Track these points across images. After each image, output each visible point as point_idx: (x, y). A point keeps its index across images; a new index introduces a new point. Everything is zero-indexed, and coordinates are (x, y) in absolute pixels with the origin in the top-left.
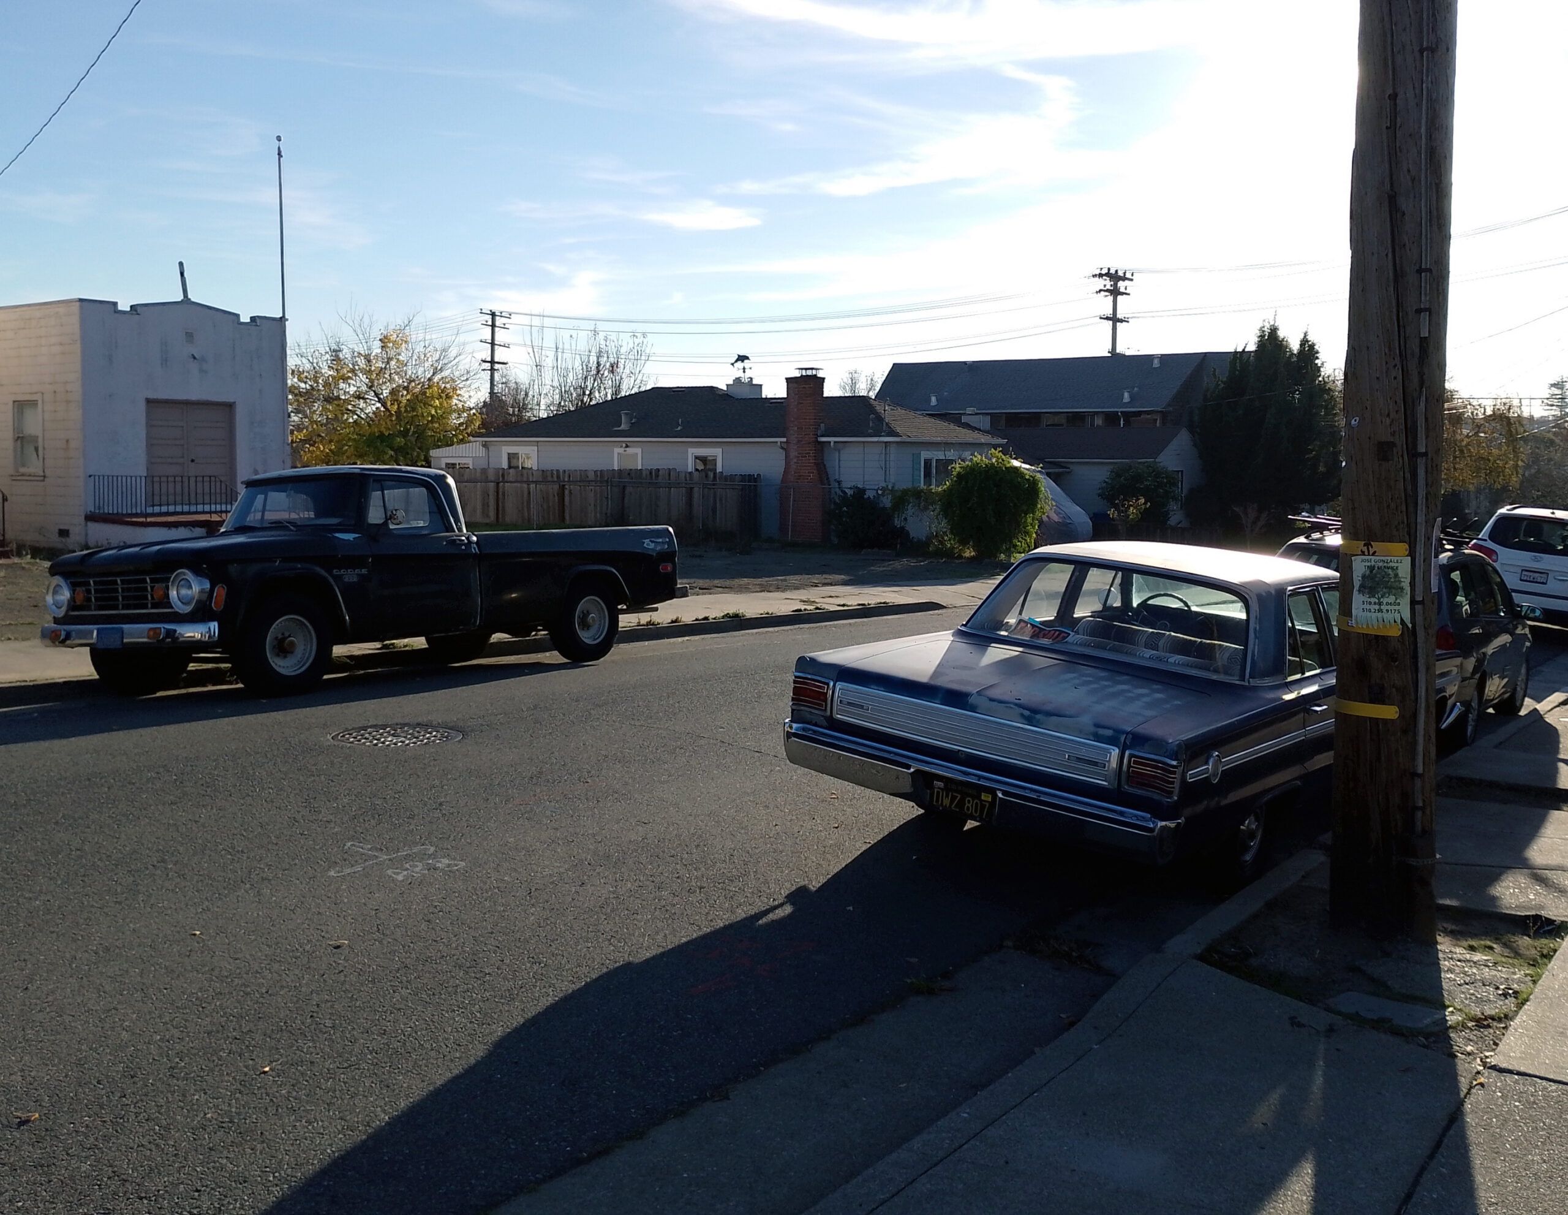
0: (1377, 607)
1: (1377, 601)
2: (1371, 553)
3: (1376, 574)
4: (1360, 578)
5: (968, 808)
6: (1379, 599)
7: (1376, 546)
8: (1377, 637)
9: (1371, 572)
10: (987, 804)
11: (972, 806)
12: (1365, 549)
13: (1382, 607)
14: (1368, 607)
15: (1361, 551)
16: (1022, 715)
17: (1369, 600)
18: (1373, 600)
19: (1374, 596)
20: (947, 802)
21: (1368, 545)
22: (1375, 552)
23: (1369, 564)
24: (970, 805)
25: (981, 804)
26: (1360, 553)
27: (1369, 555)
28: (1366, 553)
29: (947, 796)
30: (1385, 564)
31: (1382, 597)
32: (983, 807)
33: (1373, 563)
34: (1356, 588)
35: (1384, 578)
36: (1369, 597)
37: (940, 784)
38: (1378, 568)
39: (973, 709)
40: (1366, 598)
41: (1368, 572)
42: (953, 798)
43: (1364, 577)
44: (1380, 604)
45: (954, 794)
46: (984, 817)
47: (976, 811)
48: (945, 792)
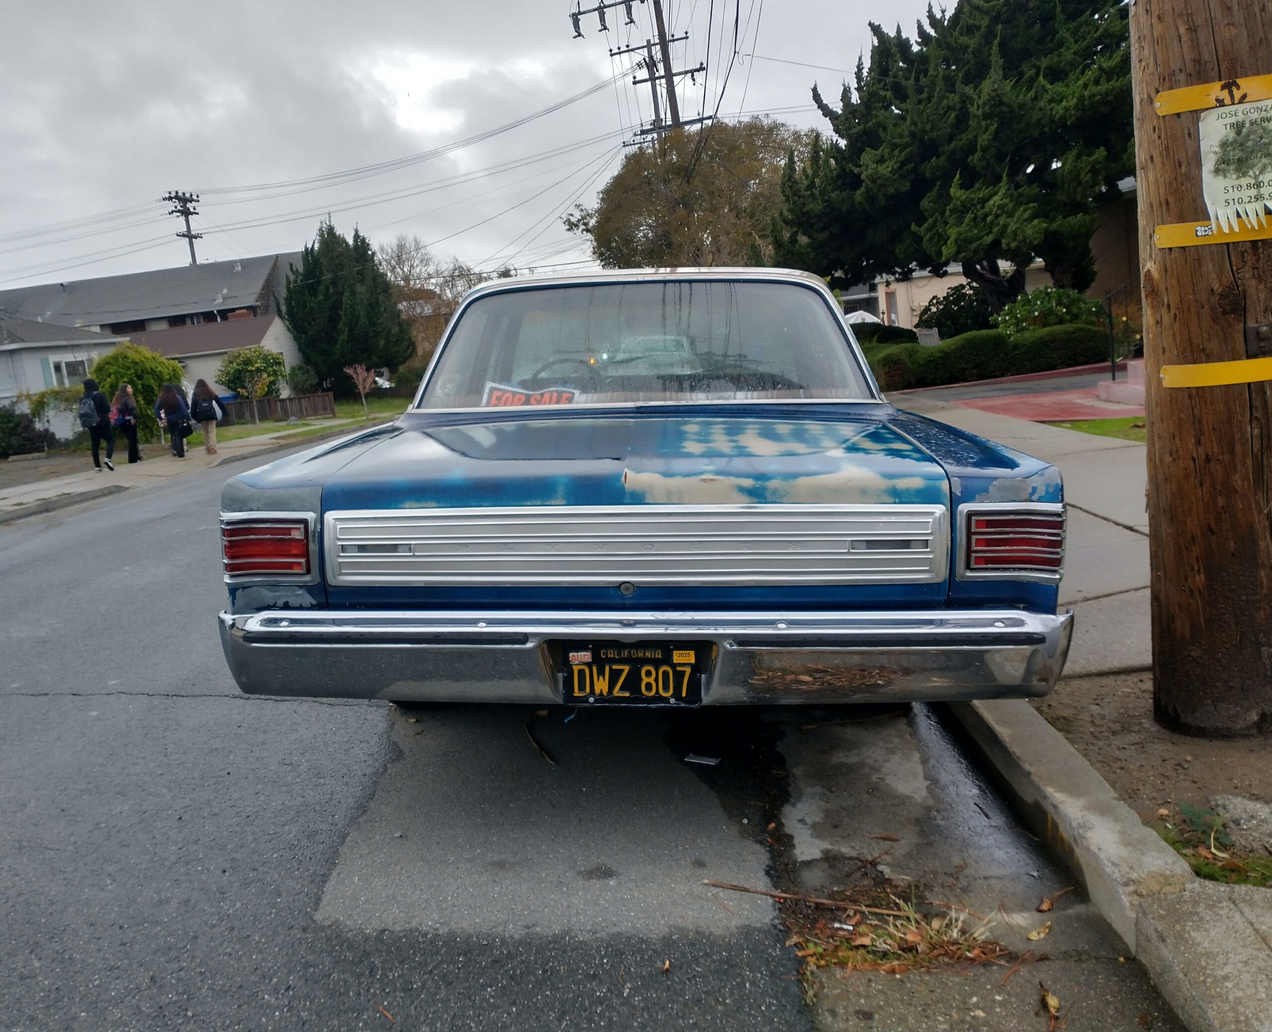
0: (1253, 192)
1: (1253, 182)
2: (1236, 100)
3: (1248, 135)
4: (1217, 149)
5: (649, 687)
6: (1256, 177)
7: (1247, 85)
8: (1254, 243)
9: (1239, 133)
10: (688, 670)
11: (656, 680)
12: (1225, 95)
13: (1263, 191)
14: (1236, 195)
15: (1217, 100)
16: (742, 490)
17: (1238, 182)
18: (1244, 181)
19: (1245, 174)
20: (601, 686)
21: (1229, 86)
22: (1244, 96)
23: (1233, 120)
24: (651, 680)
25: (675, 672)
26: (1214, 103)
27: (1233, 104)
28: (1228, 101)
29: (601, 673)
30: (1263, 114)
31: (1261, 173)
32: (679, 676)
33: (1240, 117)
34: (1208, 164)
35: (1261, 138)
36: (1238, 178)
37: (585, 656)
38: (1252, 124)
40: (1232, 179)
41: (1232, 135)
42: (614, 676)
43: (1224, 145)
44: (1258, 185)
45: (614, 667)
46: (684, 695)
47: (666, 688)
48: (595, 668)
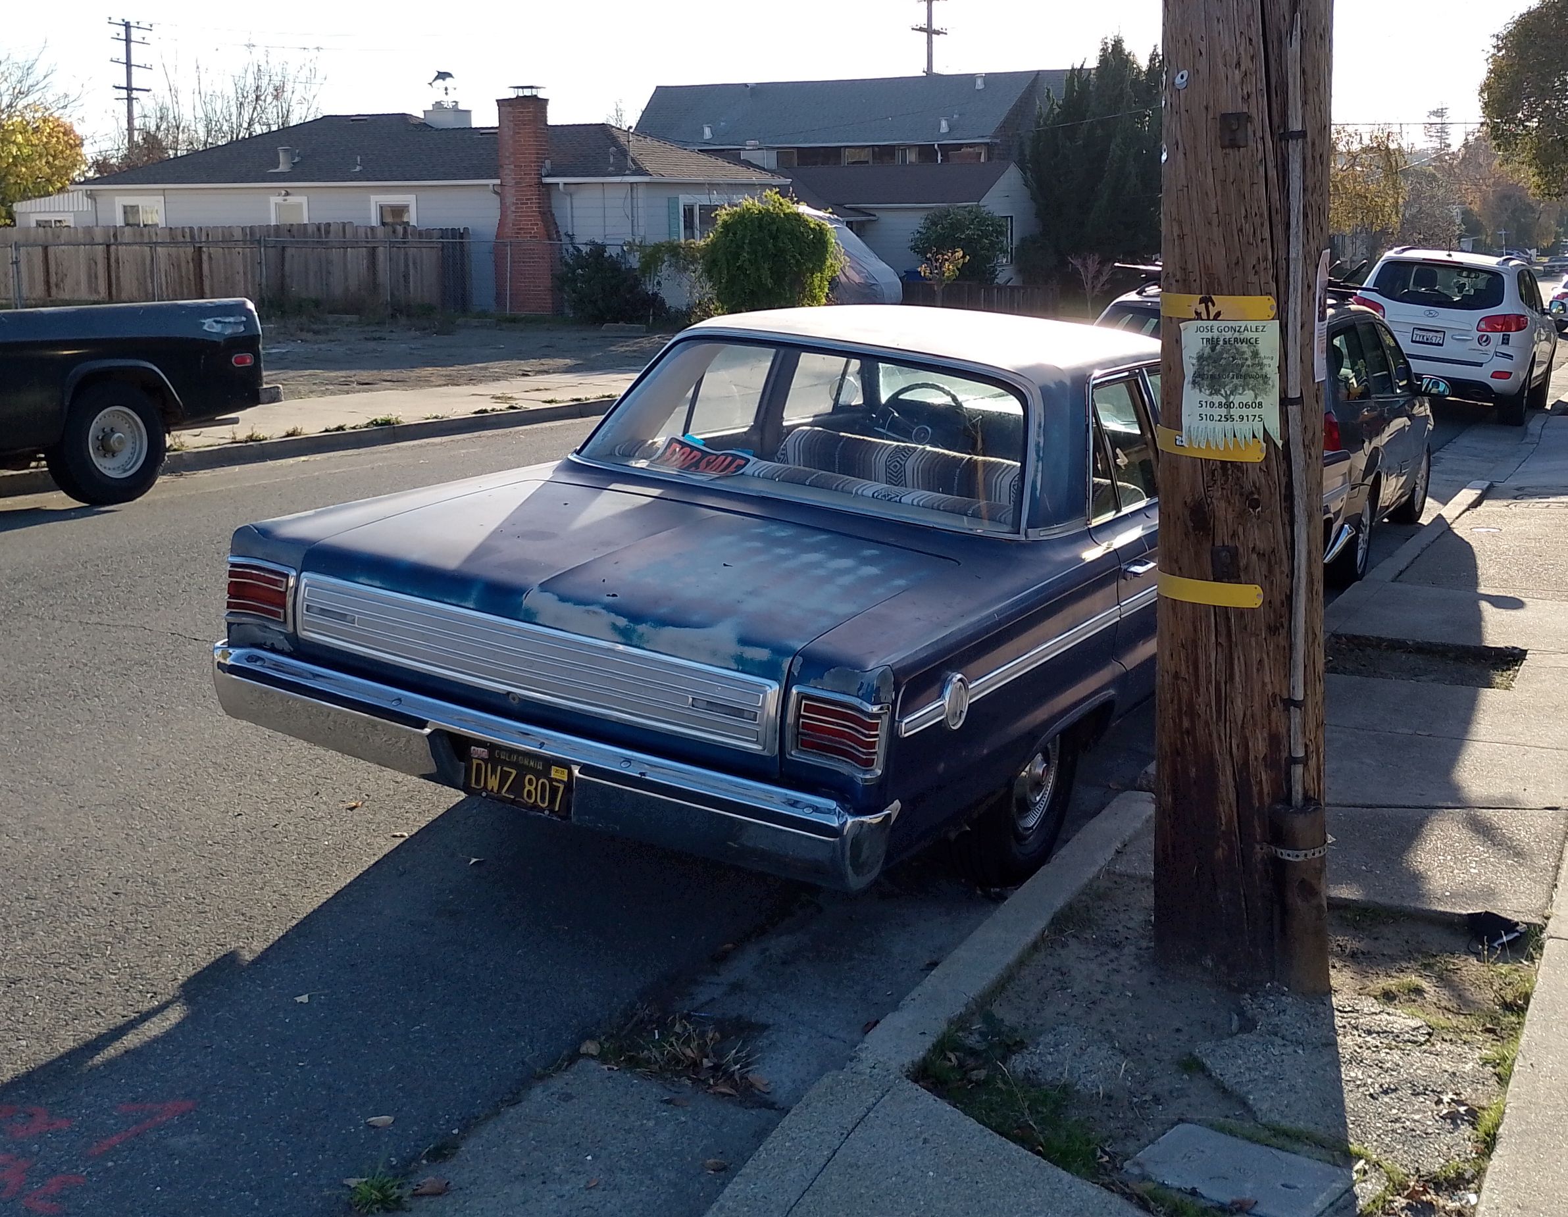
0: (1223, 411)
1: (1224, 401)
2: (1211, 318)
3: (1221, 353)
4: (1194, 361)
5: (530, 794)
6: (1227, 397)
7: (1221, 302)
8: (1224, 463)
9: (1213, 349)
10: (562, 787)
11: (536, 789)
12: (1202, 308)
13: (1232, 411)
14: (1208, 411)
15: (1196, 313)
16: (614, 627)
17: (1210, 399)
18: (1217, 399)
19: (1217, 392)
20: (493, 783)
21: (1206, 301)
22: (1218, 314)
23: (1209, 335)
24: (532, 788)
25: (551, 786)
26: (1194, 315)
27: (1209, 319)
28: (1204, 316)
29: (494, 772)
30: (1237, 335)
31: (1232, 393)
32: (554, 790)
33: (1216, 334)
34: (1189, 378)
35: (1234, 358)
36: (1211, 394)
37: (482, 752)
38: (1225, 342)
39: (529, 617)
40: (1205, 396)
41: (1207, 350)
42: (504, 777)
43: (1200, 358)
44: (1228, 405)
45: (505, 768)
46: (557, 809)
47: (543, 799)
48: (489, 765)
